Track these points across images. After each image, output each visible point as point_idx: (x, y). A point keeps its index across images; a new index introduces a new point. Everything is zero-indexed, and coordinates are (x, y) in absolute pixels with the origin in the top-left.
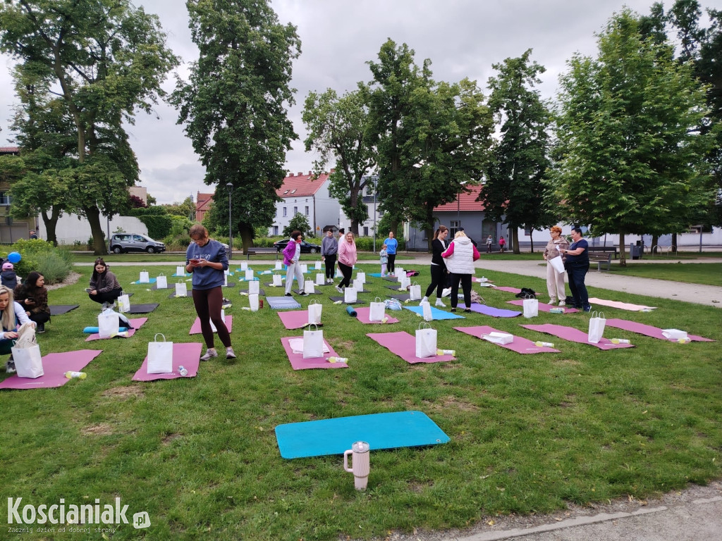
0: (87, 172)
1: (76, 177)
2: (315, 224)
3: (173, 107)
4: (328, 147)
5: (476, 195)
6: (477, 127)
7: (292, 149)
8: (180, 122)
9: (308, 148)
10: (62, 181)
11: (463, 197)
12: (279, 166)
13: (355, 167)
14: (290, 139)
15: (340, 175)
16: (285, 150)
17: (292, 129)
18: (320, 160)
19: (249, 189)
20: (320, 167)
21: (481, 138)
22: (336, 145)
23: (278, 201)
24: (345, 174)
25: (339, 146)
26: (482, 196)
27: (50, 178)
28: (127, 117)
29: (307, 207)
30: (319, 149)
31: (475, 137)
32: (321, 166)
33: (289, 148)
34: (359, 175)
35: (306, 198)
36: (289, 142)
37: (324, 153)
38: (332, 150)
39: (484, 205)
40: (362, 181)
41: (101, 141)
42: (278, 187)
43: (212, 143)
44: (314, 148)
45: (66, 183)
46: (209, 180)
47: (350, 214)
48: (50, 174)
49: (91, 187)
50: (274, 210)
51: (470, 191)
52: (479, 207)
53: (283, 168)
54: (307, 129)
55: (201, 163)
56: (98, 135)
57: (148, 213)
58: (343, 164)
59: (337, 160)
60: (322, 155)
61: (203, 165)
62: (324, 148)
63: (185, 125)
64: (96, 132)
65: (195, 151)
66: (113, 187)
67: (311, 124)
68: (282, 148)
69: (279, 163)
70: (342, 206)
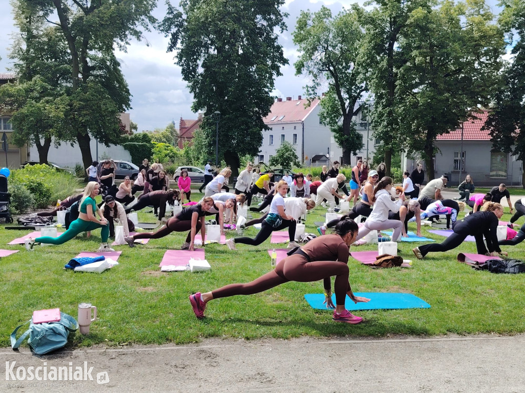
0: (81, 100)
1: (70, 105)
2: (303, 153)
3: (163, 34)
4: (321, 71)
5: (482, 124)
6: (485, 48)
7: (281, 74)
8: (170, 49)
9: (299, 71)
10: (58, 108)
11: (467, 124)
12: (267, 93)
13: (349, 92)
14: (279, 64)
15: (332, 100)
16: (274, 77)
17: (281, 54)
18: (311, 84)
19: (237, 117)
20: (312, 92)
21: (490, 60)
22: (329, 68)
23: (265, 130)
24: (337, 98)
25: (332, 68)
26: (488, 124)
27: (48, 107)
28: (118, 44)
29: (295, 135)
30: (310, 72)
31: (483, 59)
32: (313, 90)
33: (279, 74)
34: (353, 100)
35: (295, 125)
36: (278, 67)
37: (315, 76)
38: (324, 72)
39: (491, 134)
40: (356, 107)
41: (93, 68)
42: (265, 115)
43: (201, 70)
44: (304, 71)
45: (62, 111)
46: (196, 108)
47: (341, 143)
48: (47, 102)
49: (85, 115)
50: (260, 139)
51: (474, 118)
52: (486, 136)
53: (271, 94)
54: (299, 51)
55: (189, 90)
56: (90, 64)
57: (132, 140)
58: (336, 88)
59: (329, 84)
60: (314, 78)
61: (190, 92)
62: (315, 71)
63: (175, 52)
64: (88, 59)
65: (183, 79)
66: (106, 115)
67: (303, 45)
68: (271, 75)
69: (267, 90)
70: (334, 133)
